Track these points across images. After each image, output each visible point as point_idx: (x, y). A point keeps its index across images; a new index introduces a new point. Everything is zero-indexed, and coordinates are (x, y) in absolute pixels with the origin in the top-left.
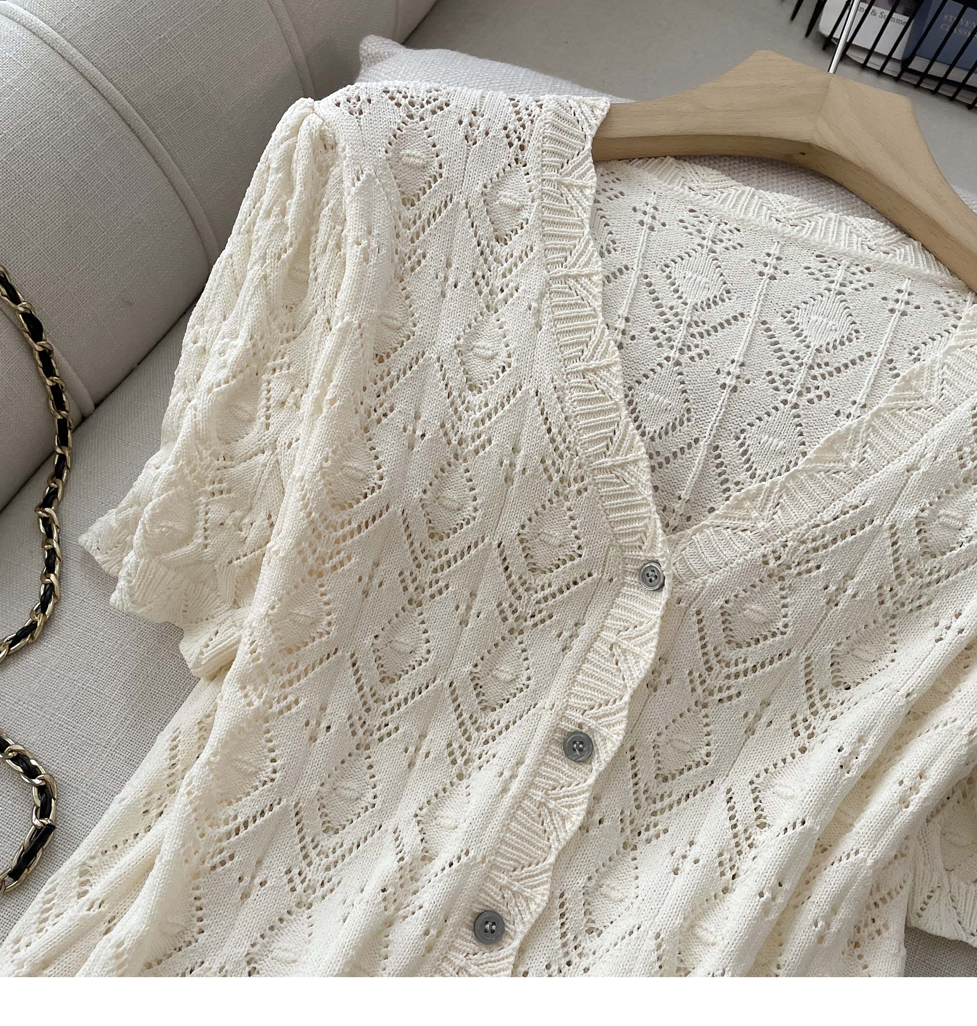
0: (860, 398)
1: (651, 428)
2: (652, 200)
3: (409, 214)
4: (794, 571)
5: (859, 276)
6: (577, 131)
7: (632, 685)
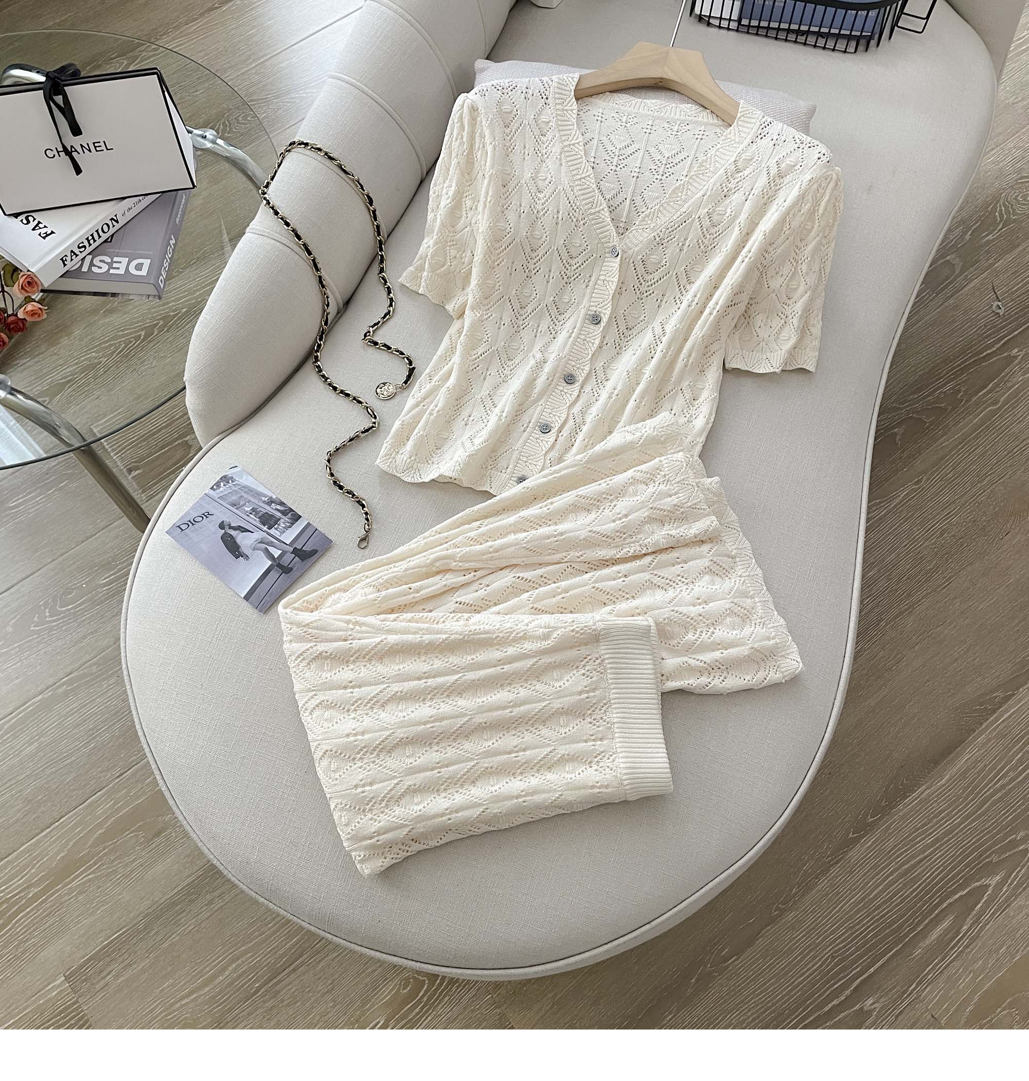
0: (684, 173)
1: (608, 197)
2: (601, 111)
3: (507, 131)
4: (666, 240)
5: (684, 127)
6: (568, 89)
7: (612, 292)
